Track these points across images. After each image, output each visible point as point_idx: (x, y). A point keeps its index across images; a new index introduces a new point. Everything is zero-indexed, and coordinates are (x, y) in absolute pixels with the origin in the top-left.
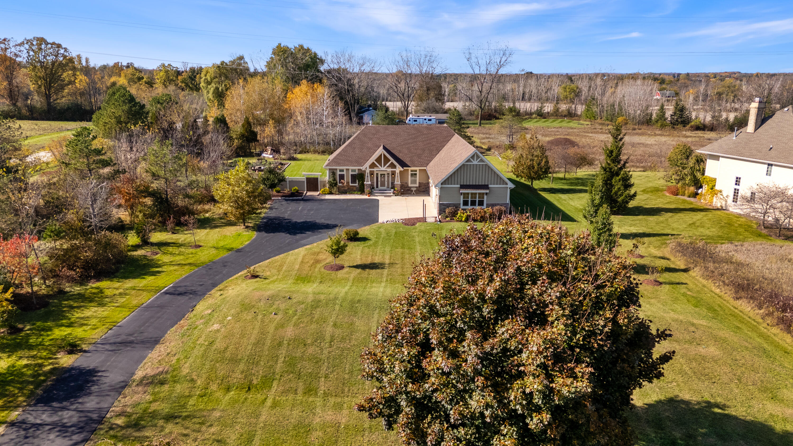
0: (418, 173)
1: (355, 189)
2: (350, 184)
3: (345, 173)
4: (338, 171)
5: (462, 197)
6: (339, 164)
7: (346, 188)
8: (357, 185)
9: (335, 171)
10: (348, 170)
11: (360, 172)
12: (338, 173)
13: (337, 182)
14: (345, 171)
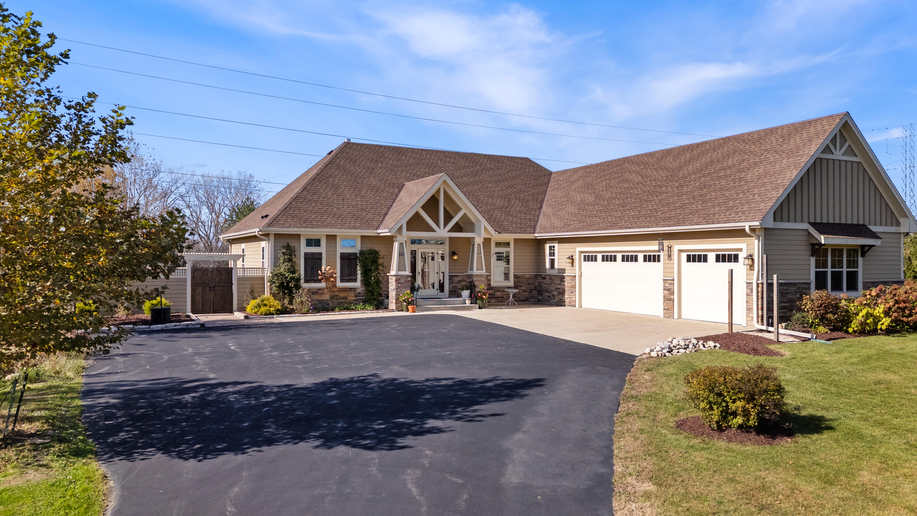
0: (511, 249)
1: (351, 298)
2: (339, 284)
3: (322, 249)
4: (303, 242)
5: (813, 260)
6: (307, 223)
7: (327, 297)
8: (358, 284)
9: (293, 244)
10: (332, 238)
11: (369, 246)
12: (304, 249)
13: (298, 280)
14: (323, 242)
